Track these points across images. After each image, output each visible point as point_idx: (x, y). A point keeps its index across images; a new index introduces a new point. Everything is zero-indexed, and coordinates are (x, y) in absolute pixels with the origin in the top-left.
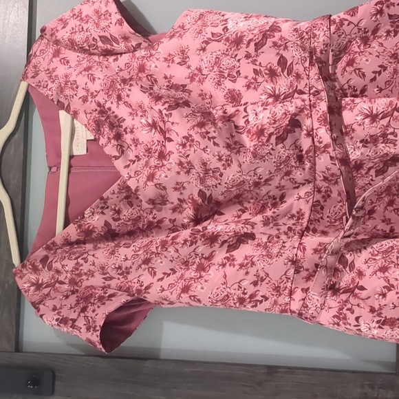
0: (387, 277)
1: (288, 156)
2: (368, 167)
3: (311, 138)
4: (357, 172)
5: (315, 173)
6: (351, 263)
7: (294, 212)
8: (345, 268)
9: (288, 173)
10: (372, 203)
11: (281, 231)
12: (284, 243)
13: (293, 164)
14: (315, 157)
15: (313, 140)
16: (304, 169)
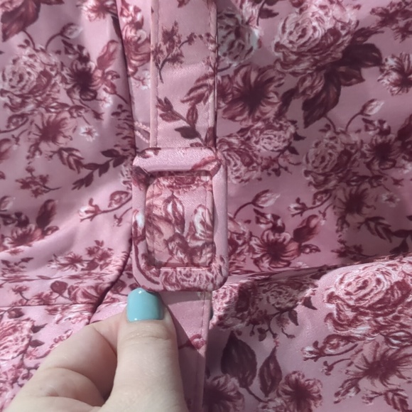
0: (395, 392)
1: (44, 73)
2: (282, 90)
3: (109, 17)
4: (251, 112)
5: (133, 128)
6: (267, 363)
7: (79, 250)
8: (245, 383)
9: (51, 132)
10: (303, 208)
11: (27, 295)
12: (35, 329)
13: (63, 97)
14: (127, 76)
15: (116, 22)
16: (98, 116)
